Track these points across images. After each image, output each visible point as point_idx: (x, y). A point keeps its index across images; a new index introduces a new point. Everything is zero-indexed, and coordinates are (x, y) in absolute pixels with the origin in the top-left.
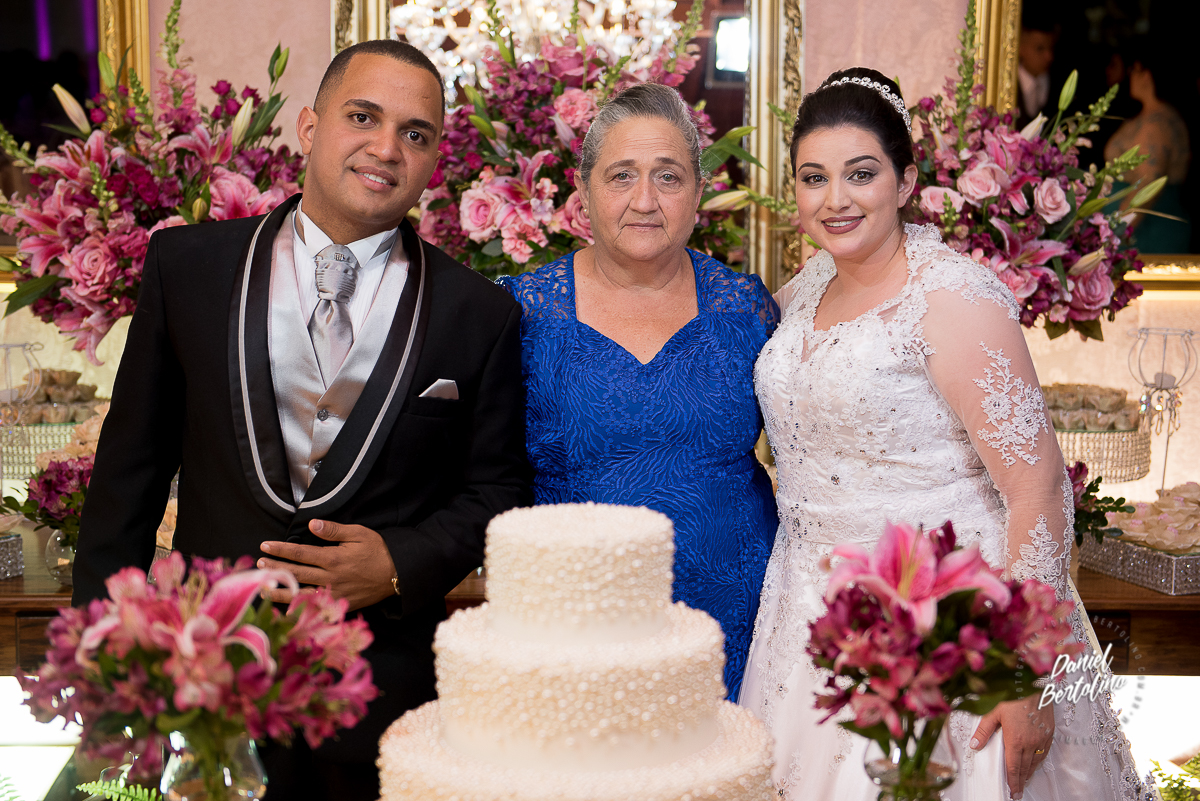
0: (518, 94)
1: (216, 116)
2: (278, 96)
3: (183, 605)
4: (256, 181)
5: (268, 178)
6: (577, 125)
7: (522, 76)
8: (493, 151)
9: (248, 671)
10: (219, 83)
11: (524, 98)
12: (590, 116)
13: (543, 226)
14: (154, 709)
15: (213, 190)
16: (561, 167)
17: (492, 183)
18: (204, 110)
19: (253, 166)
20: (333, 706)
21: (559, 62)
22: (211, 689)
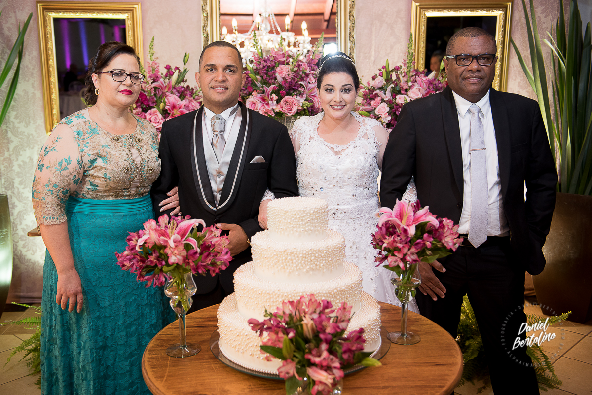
0: (264, 67)
1: (166, 76)
2: (186, 69)
3: (169, 231)
4: (180, 97)
5: (183, 96)
6: (283, 76)
7: (265, 61)
8: (256, 86)
9: (191, 252)
10: (167, 65)
11: (266, 68)
12: (288, 74)
13: (273, 110)
14: (161, 264)
15: (166, 100)
16: (279, 90)
17: (256, 96)
18: (162, 74)
19: (178, 92)
20: (218, 263)
21: (277, 56)
22: (180, 258)
